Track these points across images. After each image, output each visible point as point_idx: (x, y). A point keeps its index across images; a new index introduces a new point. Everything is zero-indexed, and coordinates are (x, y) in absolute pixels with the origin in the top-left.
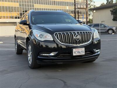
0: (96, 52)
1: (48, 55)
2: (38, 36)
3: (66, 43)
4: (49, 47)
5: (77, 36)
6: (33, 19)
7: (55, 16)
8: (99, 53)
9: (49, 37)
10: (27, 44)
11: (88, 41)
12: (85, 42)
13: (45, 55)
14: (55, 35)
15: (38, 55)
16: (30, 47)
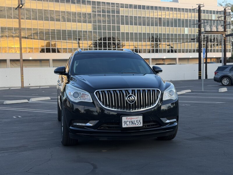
1: (83, 125)
2: (72, 94)
3: (112, 107)
5: (131, 96)
8: (176, 124)
11: (151, 104)
13: (80, 124)
14: (96, 93)
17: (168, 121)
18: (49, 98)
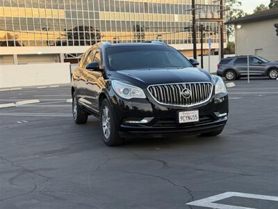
0: (220, 118)
1: (137, 122)
2: (122, 90)
3: (167, 102)
4: (139, 109)
5: (186, 90)
6: (110, 60)
7: (149, 53)
8: (226, 118)
9: (139, 93)
10: (100, 105)
11: (205, 98)
12: (201, 99)
13: (134, 122)
14: (149, 89)
15: (122, 122)
16: (106, 110)
17: (220, 115)
18: (37, 101)
